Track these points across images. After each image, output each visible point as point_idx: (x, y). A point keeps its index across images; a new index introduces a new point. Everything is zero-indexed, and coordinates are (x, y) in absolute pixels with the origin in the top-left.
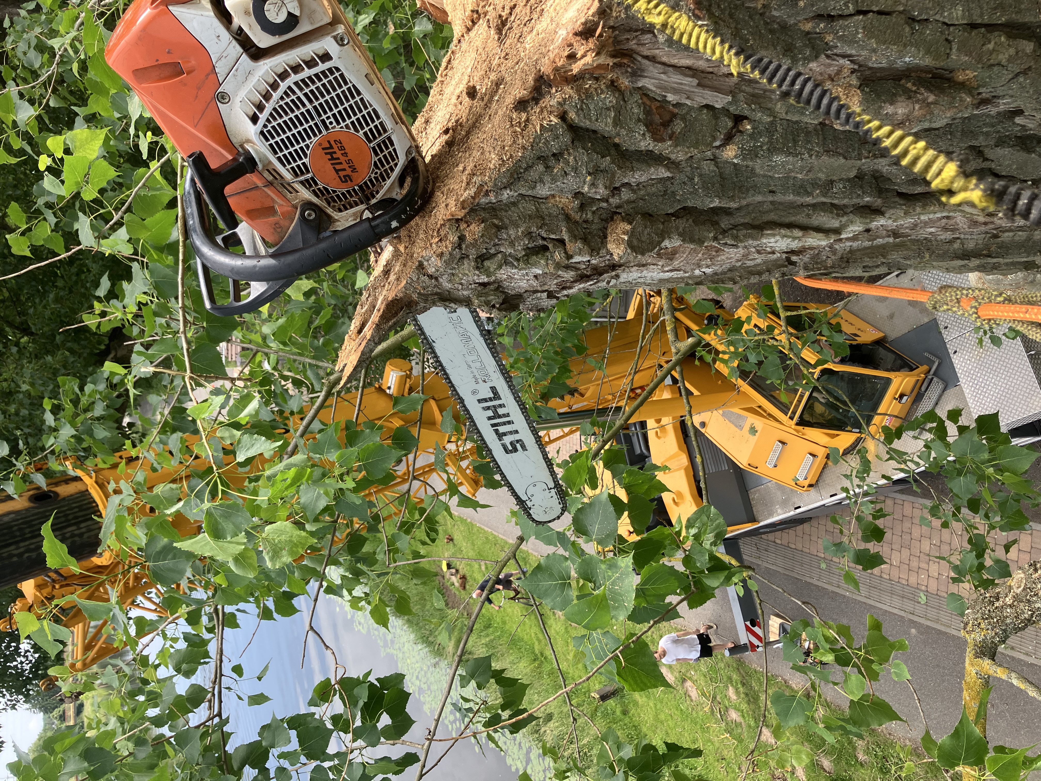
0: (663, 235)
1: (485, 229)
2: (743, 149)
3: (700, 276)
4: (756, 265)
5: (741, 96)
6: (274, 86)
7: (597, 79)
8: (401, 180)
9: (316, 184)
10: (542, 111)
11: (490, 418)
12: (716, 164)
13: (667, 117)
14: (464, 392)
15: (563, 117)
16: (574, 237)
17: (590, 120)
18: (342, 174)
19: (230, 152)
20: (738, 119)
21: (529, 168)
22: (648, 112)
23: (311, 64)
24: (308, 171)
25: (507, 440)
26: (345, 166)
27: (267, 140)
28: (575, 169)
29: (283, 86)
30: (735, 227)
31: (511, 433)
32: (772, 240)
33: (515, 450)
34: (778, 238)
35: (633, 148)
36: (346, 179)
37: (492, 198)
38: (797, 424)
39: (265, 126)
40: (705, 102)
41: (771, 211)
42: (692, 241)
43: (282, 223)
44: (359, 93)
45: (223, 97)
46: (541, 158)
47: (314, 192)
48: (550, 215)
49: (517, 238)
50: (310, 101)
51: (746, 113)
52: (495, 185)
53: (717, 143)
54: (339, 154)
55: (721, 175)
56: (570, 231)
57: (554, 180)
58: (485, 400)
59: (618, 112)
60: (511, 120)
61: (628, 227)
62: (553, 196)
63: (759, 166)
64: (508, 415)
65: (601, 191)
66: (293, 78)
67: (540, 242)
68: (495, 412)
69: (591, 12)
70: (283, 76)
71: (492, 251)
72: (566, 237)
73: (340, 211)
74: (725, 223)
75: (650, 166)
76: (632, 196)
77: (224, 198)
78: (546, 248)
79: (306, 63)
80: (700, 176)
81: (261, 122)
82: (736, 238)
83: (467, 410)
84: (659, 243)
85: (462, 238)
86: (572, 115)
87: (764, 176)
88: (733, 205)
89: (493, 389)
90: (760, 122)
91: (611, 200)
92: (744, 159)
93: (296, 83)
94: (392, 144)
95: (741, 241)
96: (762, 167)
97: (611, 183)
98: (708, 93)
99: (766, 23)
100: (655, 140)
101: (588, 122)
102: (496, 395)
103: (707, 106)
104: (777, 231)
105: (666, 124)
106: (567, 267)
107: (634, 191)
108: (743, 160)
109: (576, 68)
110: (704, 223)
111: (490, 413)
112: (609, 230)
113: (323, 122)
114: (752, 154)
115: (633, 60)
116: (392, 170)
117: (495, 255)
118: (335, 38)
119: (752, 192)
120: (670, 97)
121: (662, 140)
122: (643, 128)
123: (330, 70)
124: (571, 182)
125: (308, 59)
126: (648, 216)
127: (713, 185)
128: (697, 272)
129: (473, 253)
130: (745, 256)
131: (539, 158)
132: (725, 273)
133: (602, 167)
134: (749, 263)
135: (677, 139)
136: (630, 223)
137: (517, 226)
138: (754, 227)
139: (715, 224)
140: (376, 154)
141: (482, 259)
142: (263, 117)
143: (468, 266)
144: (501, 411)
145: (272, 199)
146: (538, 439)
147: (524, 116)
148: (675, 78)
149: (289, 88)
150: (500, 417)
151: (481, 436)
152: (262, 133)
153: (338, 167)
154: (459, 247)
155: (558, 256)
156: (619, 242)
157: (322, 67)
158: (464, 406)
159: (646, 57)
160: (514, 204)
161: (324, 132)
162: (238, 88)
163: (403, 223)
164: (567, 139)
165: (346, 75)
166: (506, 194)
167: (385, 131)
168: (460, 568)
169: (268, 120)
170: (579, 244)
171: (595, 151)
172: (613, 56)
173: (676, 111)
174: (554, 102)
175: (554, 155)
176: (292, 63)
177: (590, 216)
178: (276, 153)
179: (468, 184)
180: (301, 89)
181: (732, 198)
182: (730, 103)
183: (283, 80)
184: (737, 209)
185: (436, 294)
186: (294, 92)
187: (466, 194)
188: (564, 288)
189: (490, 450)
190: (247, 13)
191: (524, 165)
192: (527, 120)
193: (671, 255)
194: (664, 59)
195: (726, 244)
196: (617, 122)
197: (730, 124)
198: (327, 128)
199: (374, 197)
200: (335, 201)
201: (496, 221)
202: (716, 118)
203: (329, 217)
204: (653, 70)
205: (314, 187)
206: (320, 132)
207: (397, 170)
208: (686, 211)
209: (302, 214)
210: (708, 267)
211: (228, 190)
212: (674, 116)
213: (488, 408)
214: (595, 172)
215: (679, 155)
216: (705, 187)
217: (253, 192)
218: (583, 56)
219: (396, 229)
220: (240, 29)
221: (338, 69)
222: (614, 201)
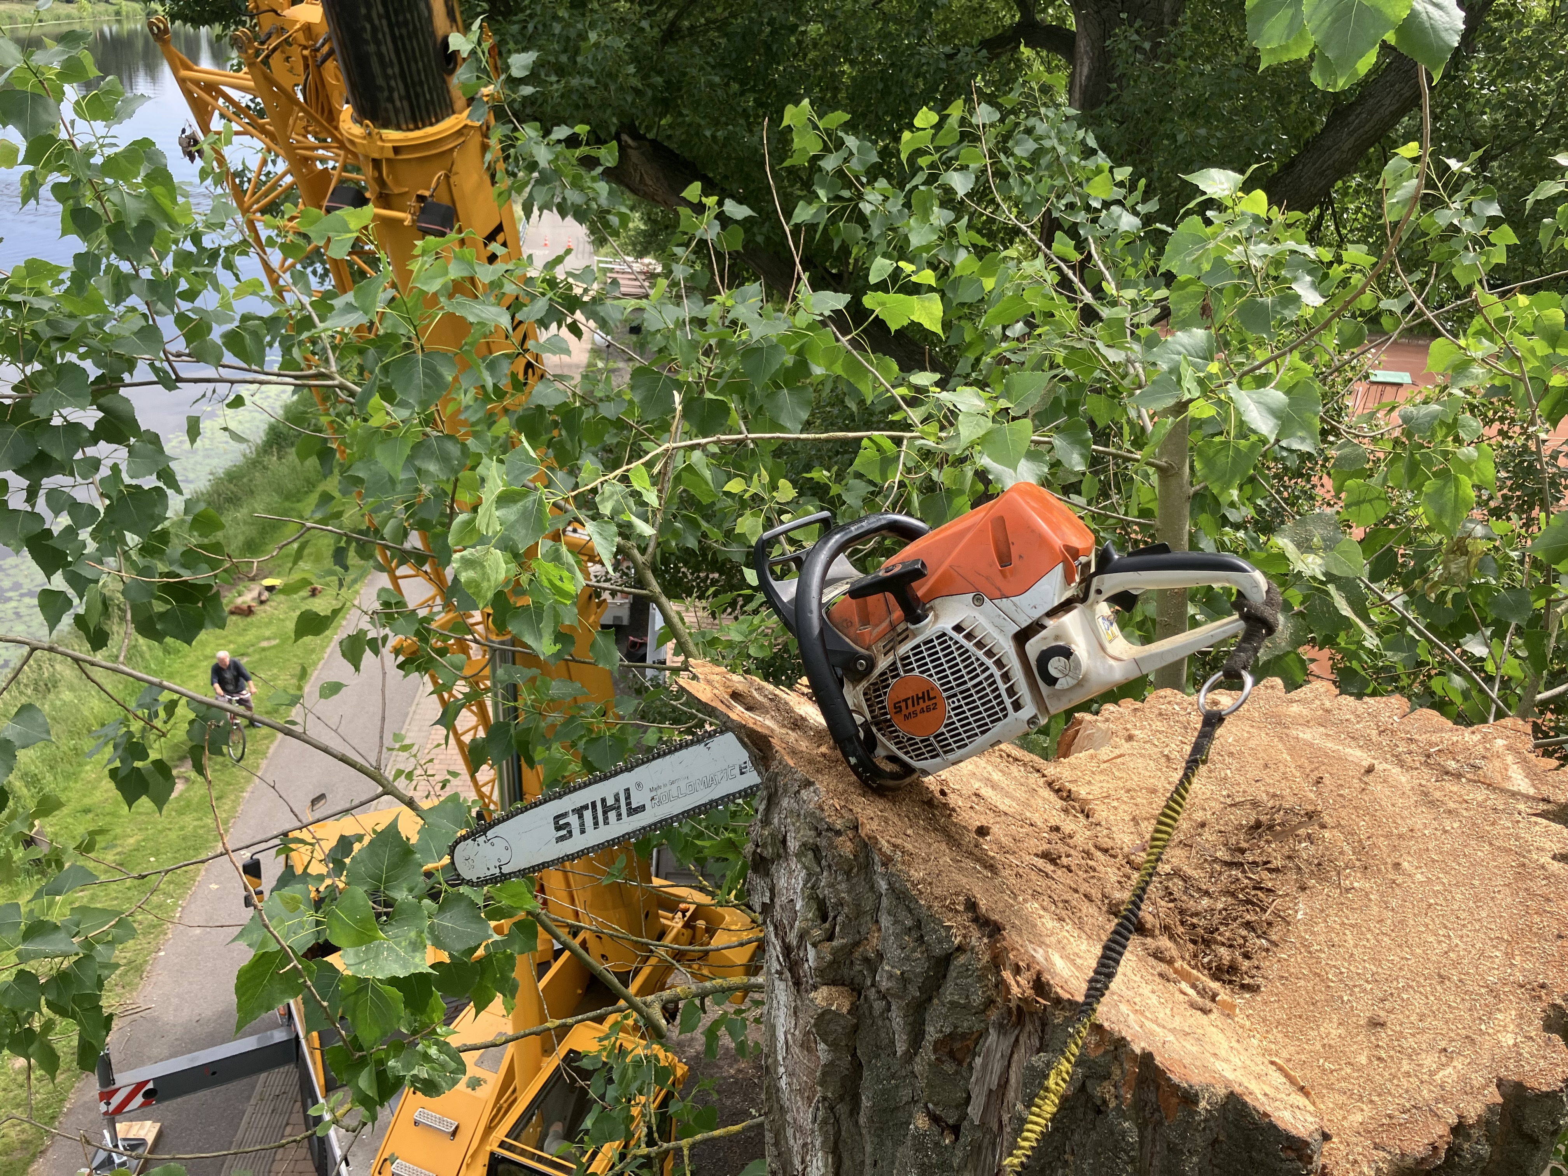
0: (833, 1046)
1: (847, 859)
2: (925, 1135)
3: (776, 1072)
4: (786, 1138)
5: (979, 1134)
6: (990, 654)
7: (997, 986)
8: (893, 759)
9: (893, 677)
10: (965, 928)
11: (603, 800)
12: (907, 1103)
13: (959, 1056)
14: (640, 773)
15: (960, 949)
16: (835, 952)
17: (957, 978)
18: (903, 705)
19: (925, 595)
20: (956, 1130)
21: (910, 911)
22: (964, 1036)
23: (1011, 691)
24: (906, 672)
25: (573, 820)
26: (911, 709)
27: (938, 638)
28: (907, 958)
29: (989, 662)
30: (837, 1120)
31: (582, 825)
32: (820, 1164)
33: (558, 828)
34: (823, 1170)
35: (927, 1017)
36: (898, 709)
37: (879, 869)
38: (492, 1154)
39: (951, 639)
40: (973, 1096)
41: (853, 1161)
42: (824, 1074)
43: (852, 630)
44: (983, 733)
45: (978, 600)
46: (918, 925)
47: (883, 674)
48: (860, 925)
49: (837, 892)
50: (975, 686)
51: (962, 1140)
52: (893, 875)
53: (930, 1106)
54: (923, 705)
55: (897, 1108)
56: (843, 947)
57: (897, 936)
58: (628, 797)
59: (964, 1007)
60: (957, 894)
61: (845, 1010)
62: (880, 930)
63: (905, 1152)
64: (606, 822)
65: (885, 985)
66: (998, 674)
67: (831, 915)
68: (612, 808)
69: (1059, 990)
70: (999, 664)
71: (823, 862)
72: (835, 943)
73: (865, 694)
74: (842, 1109)
75: (909, 1034)
76: (877, 1012)
77: (883, 591)
78: (824, 919)
79: (1012, 686)
80: (897, 1086)
81: (954, 634)
82: (824, 1122)
83: (616, 774)
84: (825, 1042)
85: (838, 833)
86: (962, 959)
87: (894, 1156)
88: (862, 1120)
89: (642, 808)
90: (953, 1155)
91: (873, 990)
92: (914, 1137)
93: (992, 675)
94: (932, 757)
95: (821, 1129)
96: (904, 1156)
97: (892, 995)
98: (983, 1100)
99: (1050, 1163)
100: (936, 1043)
101: (954, 975)
102: (632, 811)
103: (969, 1098)
104: (831, 1169)
105: (951, 1054)
106: (801, 937)
107: (882, 1014)
108: (913, 1135)
109: (1007, 975)
110: (843, 1086)
111: (610, 802)
112: (841, 988)
113: (955, 695)
114: (919, 1144)
115: (1014, 1026)
116: (906, 753)
117: (819, 864)
118: (1035, 717)
119: (876, 1140)
120: (978, 1061)
121: (935, 1051)
122: (948, 1030)
123: (1005, 709)
124: (893, 952)
125: (1016, 689)
126: (856, 1028)
127: (886, 1100)
128: (782, 1070)
129: (823, 842)
130: (800, 1129)
131: (919, 921)
132: (778, 1101)
133: (909, 986)
134: (790, 1132)
135: (935, 1066)
136: (849, 1012)
137: (849, 892)
138: (836, 1143)
139: (841, 1098)
140: (922, 741)
141: (816, 850)
142: (959, 637)
143: (809, 835)
144: (612, 815)
145: (877, 625)
146: (571, 857)
147: (961, 908)
148: (997, 1067)
149: (987, 669)
150: (605, 813)
151: (580, 788)
152: (944, 634)
153: (910, 702)
154: (829, 829)
155: (816, 933)
156: (830, 1000)
157: (1008, 702)
158: (622, 772)
159: (1017, 1040)
160: (872, 887)
161: (945, 695)
162: (987, 617)
163: (854, 768)
164: (937, 952)
165: (1000, 724)
166: (883, 885)
167: (945, 752)
168: (266, 607)
169: (956, 643)
170: (829, 957)
171: (926, 978)
172: (1018, 1007)
173: (965, 1065)
174: (974, 942)
175: (922, 936)
176: (1011, 674)
177: (858, 968)
178: (925, 643)
179: (894, 846)
180: (986, 679)
181: (871, 1120)
182: (972, 1122)
183: (995, 662)
184: (857, 1122)
185: (776, 790)
186: (983, 671)
187: (884, 842)
188: (776, 928)
189: (560, 796)
190: (1057, 638)
191: (912, 906)
192: (957, 911)
193: (806, 1046)
194: (1015, 1056)
195: (818, 1109)
196: (954, 1005)
197: (951, 1122)
198: (949, 698)
199: (879, 730)
200: (875, 691)
201: (855, 870)
202: (957, 1107)
203: (859, 681)
204: (1005, 1045)
205: (889, 675)
206: (945, 690)
207: (906, 758)
208: (857, 1067)
209: (862, 657)
210: (789, 1084)
211: (890, 596)
212: (960, 1063)
213: (617, 800)
214: (904, 979)
215: (919, 1066)
216: (884, 1092)
217: (885, 608)
218: (1017, 982)
219: (849, 762)
220: (1044, 627)
221: (1005, 716)
222: (872, 994)
